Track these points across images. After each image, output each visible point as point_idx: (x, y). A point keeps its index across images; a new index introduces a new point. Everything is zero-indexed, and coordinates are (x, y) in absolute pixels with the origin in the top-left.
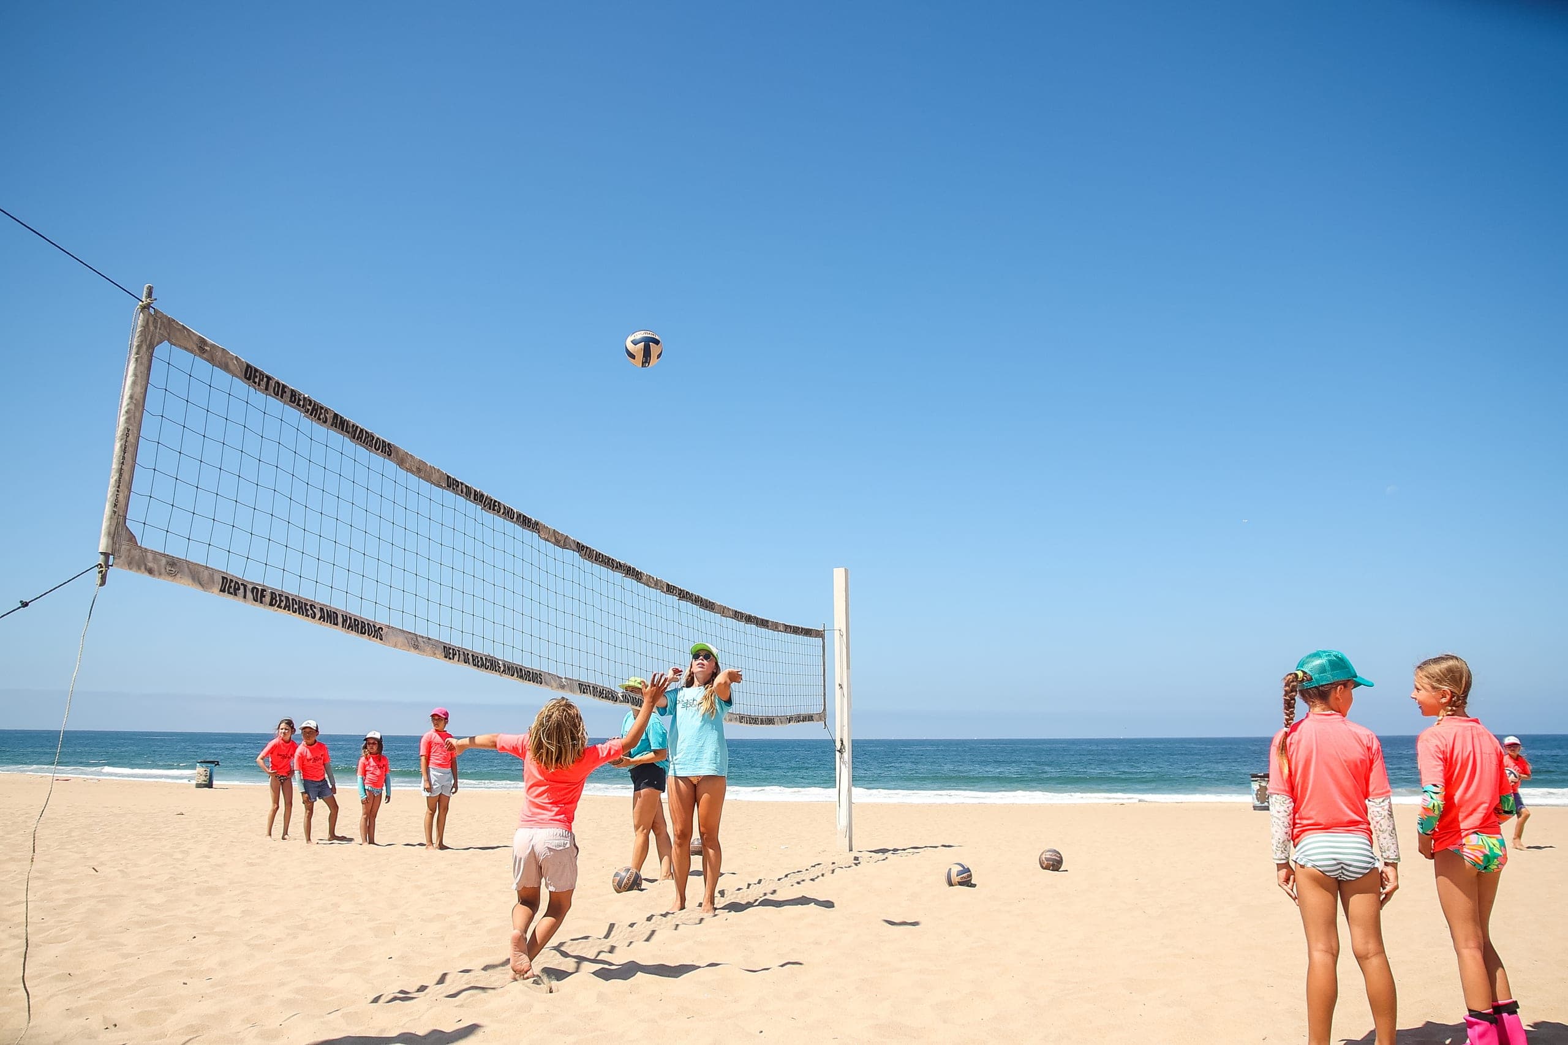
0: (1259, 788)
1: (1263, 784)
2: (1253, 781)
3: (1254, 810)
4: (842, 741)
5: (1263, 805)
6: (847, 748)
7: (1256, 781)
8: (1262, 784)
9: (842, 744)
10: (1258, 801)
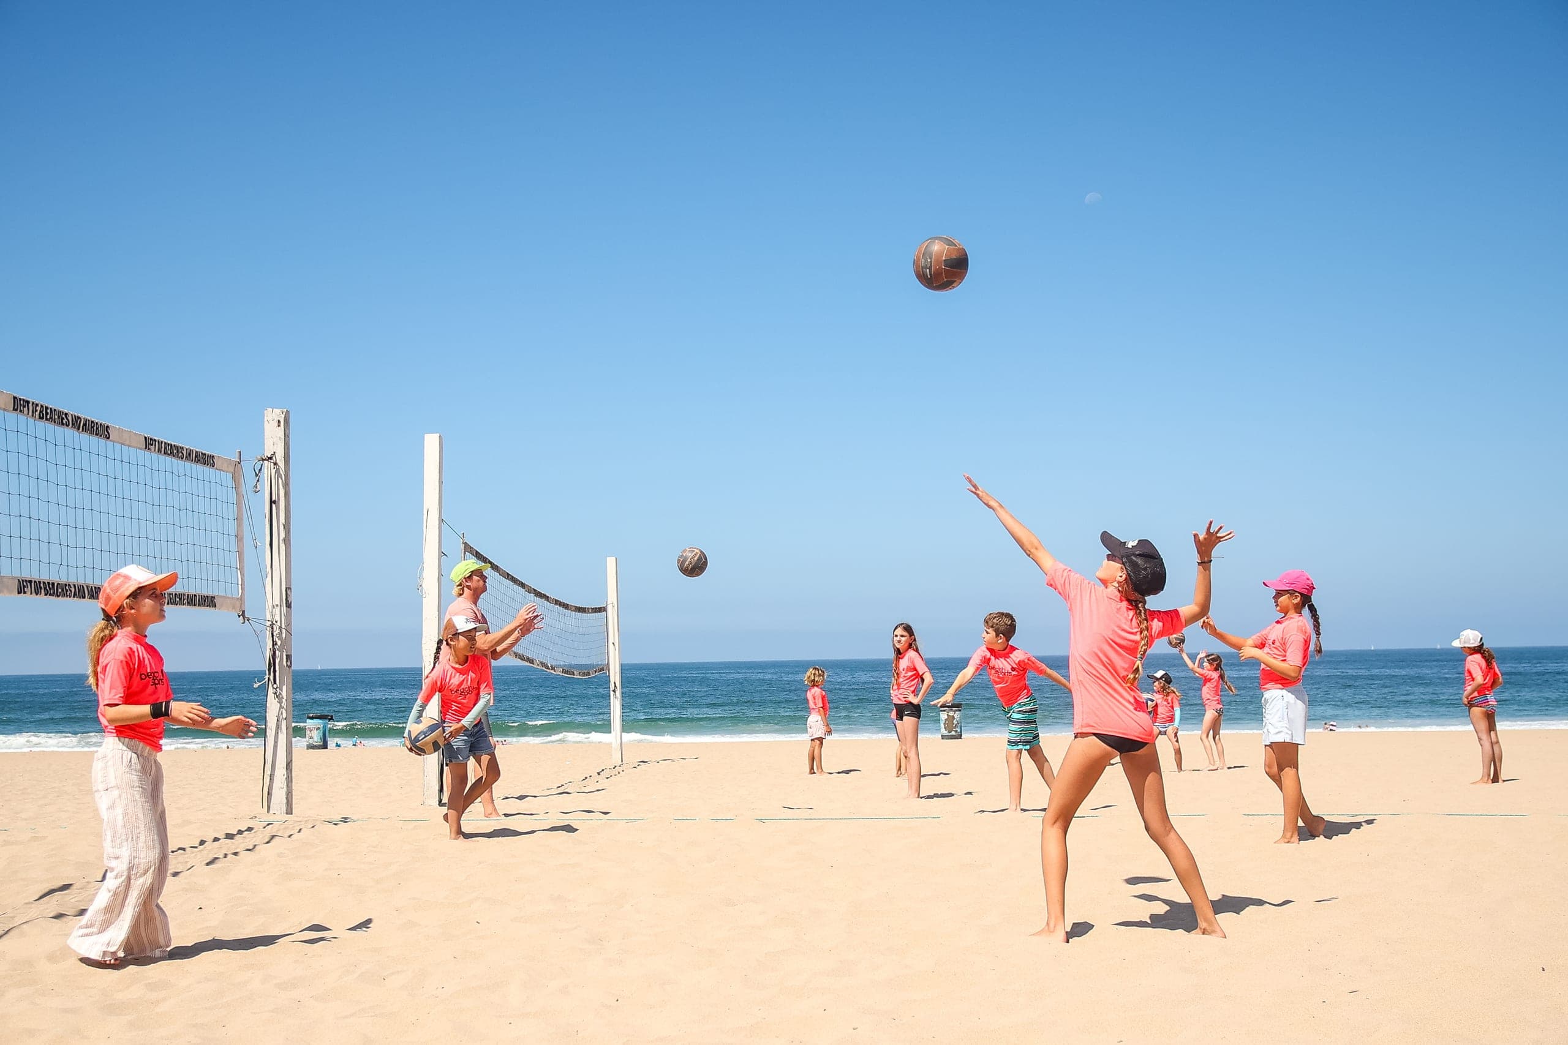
0: (947, 717)
1: (951, 714)
2: (942, 711)
3: (942, 739)
4: (615, 683)
5: (951, 734)
6: (618, 688)
7: (944, 711)
8: (949, 714)
9: (615, 686)
10: (946, 730)
